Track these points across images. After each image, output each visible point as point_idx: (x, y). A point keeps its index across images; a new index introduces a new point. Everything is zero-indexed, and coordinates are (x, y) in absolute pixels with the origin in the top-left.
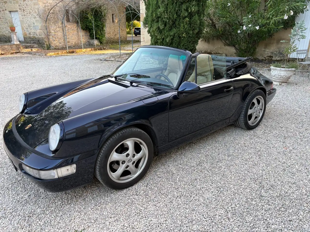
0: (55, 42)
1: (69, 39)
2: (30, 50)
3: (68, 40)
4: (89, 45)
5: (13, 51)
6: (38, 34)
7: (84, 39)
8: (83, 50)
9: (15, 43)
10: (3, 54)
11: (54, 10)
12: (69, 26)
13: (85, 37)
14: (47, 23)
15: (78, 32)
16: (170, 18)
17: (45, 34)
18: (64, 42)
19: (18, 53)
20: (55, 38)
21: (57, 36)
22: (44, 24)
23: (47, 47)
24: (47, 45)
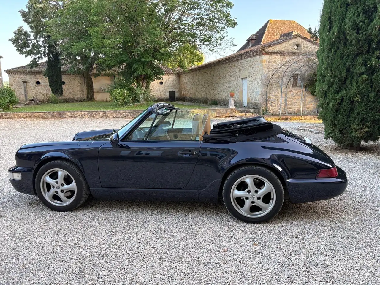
0: (273, 108)
1: (292, 105)
2: (244, 115)
3: (289, 106)
4: (318, 113)
5: (227, 115)
6: (258, 100)
7: (312, 105)
8: (300, 117)
9: (231, 107)
10: (218, 117)
11: (279, 75)
12: (295, 91)
13: (313, 103)
14: (268, 88)
15: (305, 97)
16: (335, 76)
17: (264, 99)
18: (285, 108)
19: (232, 116)
20: (275, 103)
21: (277, 101)
22: (265, 90)
23: (263, 112)
24: (263, 110)
